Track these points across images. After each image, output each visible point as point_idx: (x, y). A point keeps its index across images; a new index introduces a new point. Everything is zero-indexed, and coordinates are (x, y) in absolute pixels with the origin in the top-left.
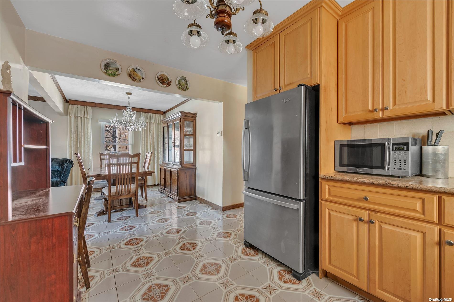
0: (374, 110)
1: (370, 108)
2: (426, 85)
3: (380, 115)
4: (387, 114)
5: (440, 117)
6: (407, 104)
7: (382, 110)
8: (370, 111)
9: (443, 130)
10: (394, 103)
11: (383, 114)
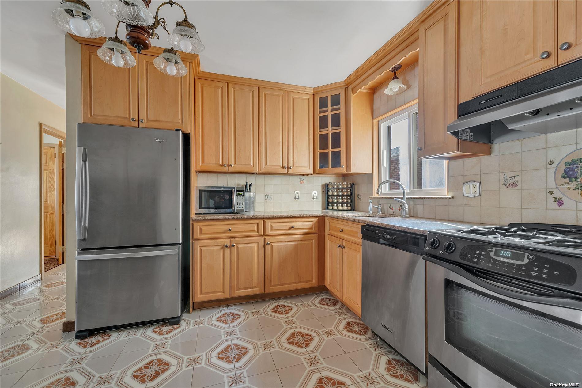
0: (223, 165)
1: (221, 163)
2: (250, 155)
3: (227, 169)
4: (231, 169)
5: (250, 175)
6: (242, 164)
7: (228, 166)
8: (220, 165)
9: (252, 183)
10: (235, 163)
11: (229, 169)
